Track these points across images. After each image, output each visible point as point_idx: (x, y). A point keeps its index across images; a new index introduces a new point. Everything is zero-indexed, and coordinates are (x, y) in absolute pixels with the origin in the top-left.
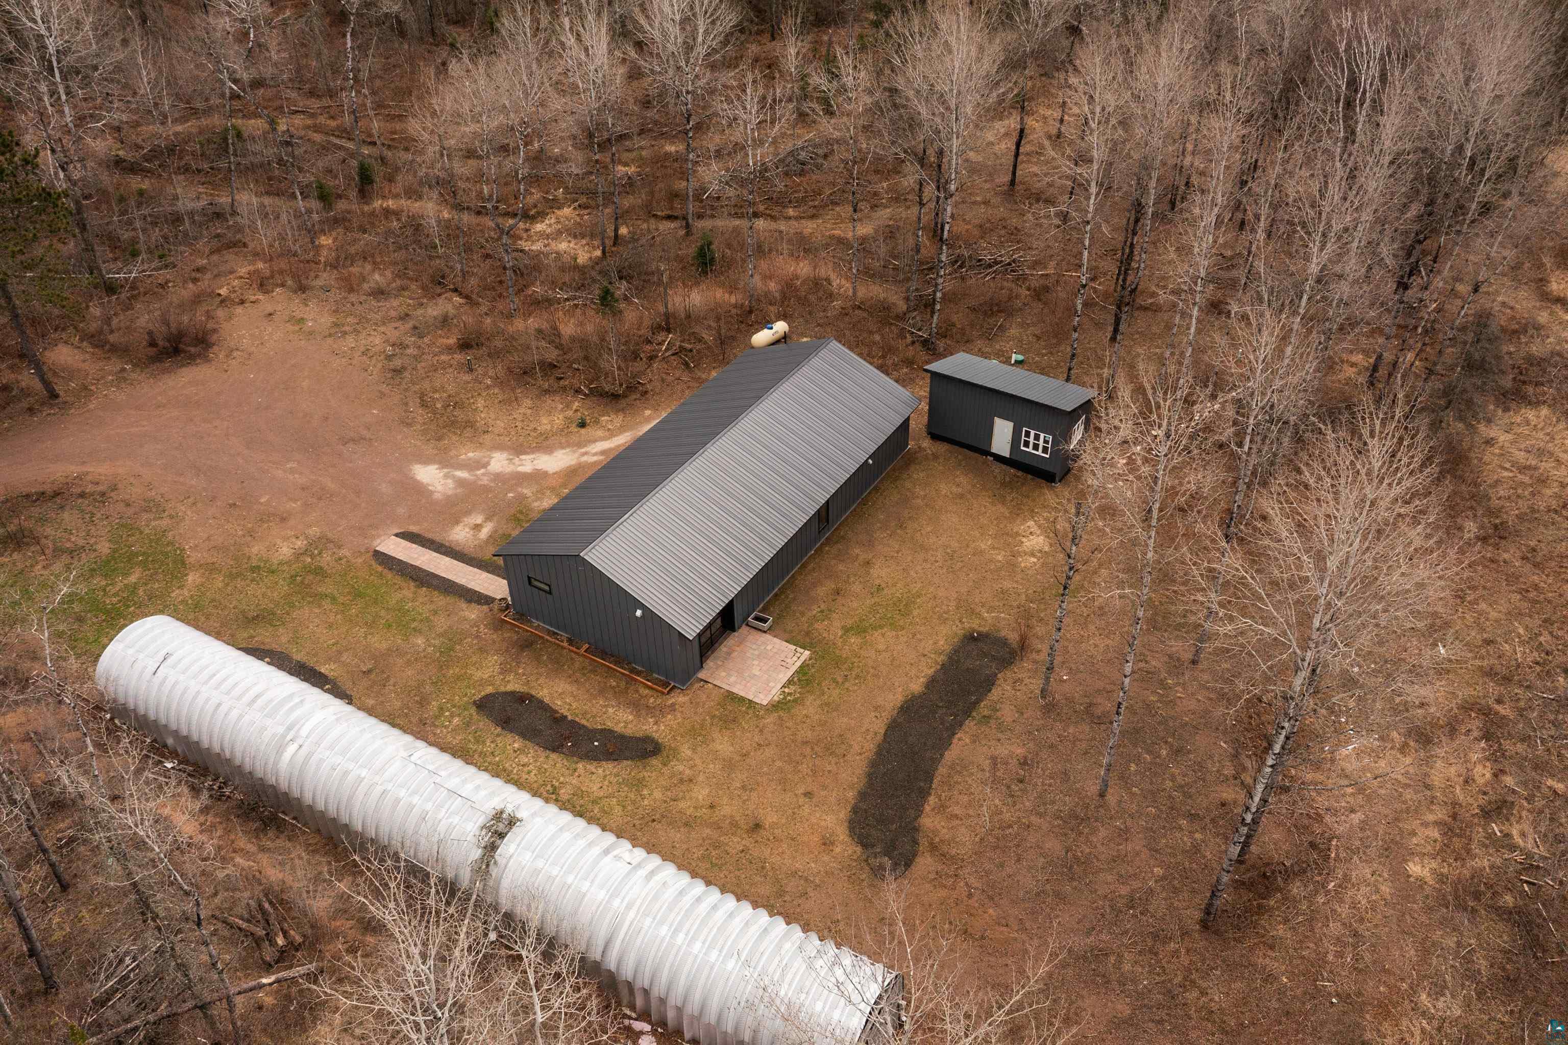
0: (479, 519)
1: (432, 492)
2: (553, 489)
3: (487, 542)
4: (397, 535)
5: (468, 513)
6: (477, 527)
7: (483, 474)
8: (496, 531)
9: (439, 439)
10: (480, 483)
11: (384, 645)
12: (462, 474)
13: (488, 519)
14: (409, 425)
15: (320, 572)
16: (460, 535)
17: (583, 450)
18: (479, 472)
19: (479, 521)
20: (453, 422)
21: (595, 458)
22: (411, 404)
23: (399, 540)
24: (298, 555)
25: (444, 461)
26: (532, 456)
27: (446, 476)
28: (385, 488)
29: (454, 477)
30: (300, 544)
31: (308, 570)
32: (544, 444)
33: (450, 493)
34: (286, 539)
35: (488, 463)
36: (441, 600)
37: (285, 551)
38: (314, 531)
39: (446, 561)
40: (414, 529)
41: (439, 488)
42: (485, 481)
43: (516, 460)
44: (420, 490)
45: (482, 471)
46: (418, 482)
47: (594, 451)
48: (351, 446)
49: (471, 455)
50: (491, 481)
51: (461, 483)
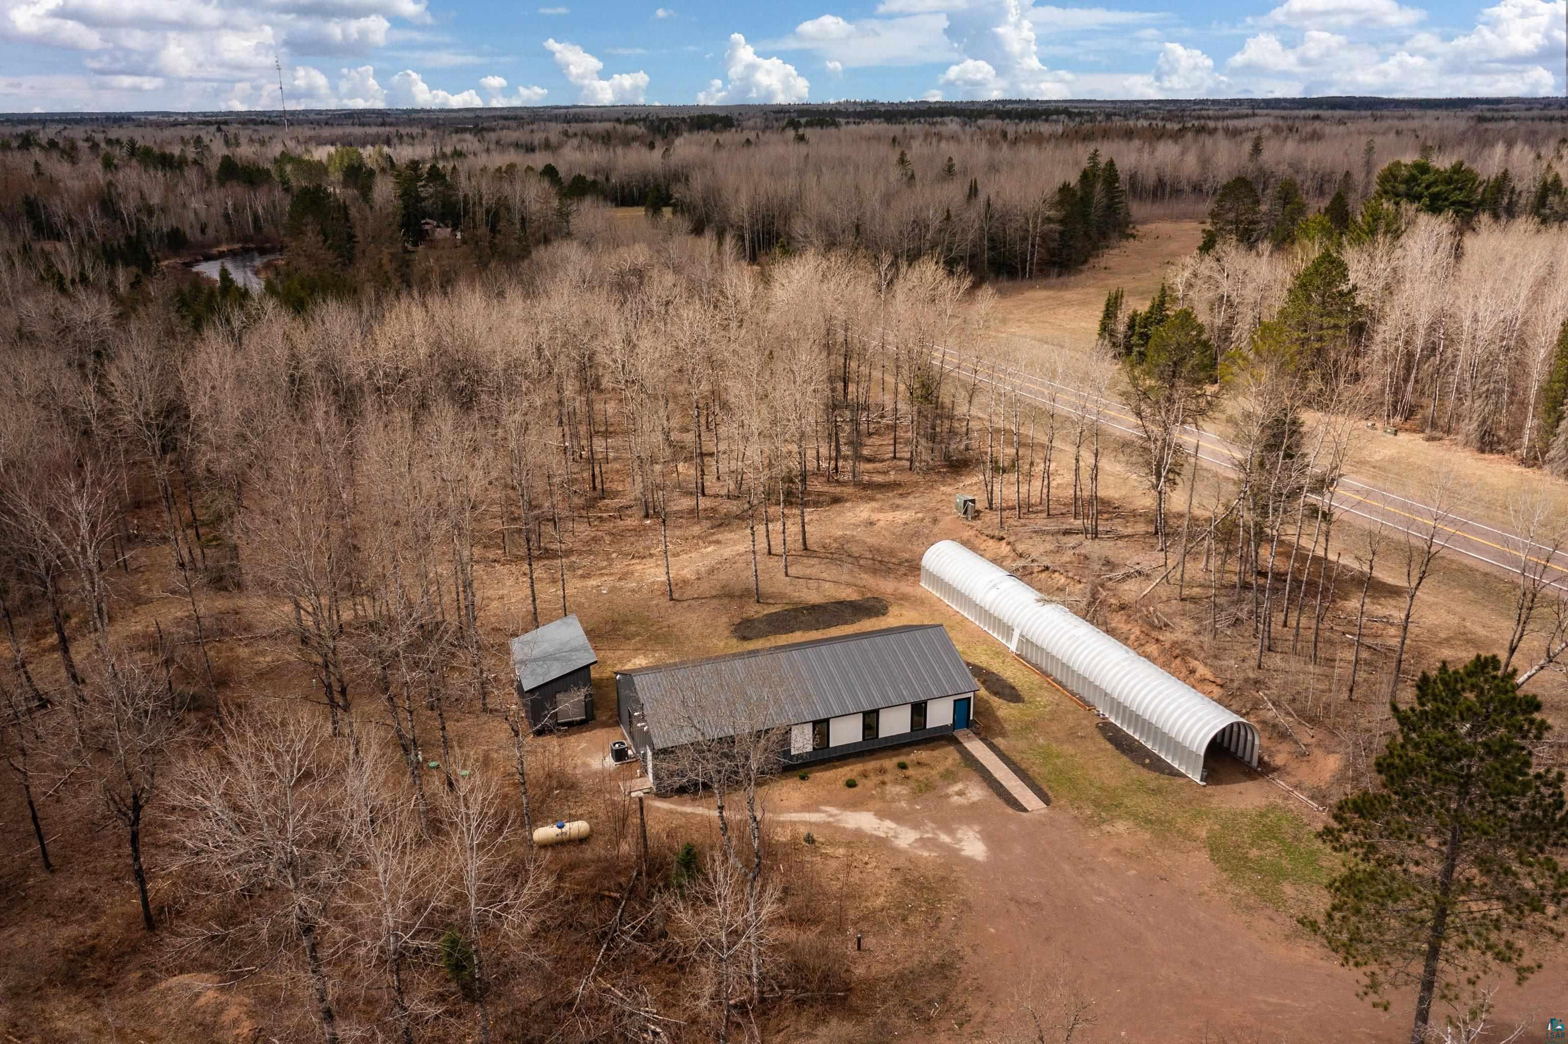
0: (955, 799)
1: (980, 832)
2: (883, 798)
3: (961, 780)
4: (1025, 810)
5: (960, 807)
6: (961, 793)
7: (927, 832)
8: (949, 784)
9: (943, 879)
10: (934, 825)
11: (1065, 747)
12: (945, 838)
13: (948, 796)
14: (964, 902)
15: (1097, 803)
16: (976, 793)
17: (831, 819)
18: (930, 835)
19: (956, 797)
20: (921, 889)
21: (828, 809)
22: (951, 925)
23: (1025, 805)
24: (1111, 821)
25: (953, 855)
26: (875, 833)
27: (960, 840)
28: (1018, 849)
29: (954, 838)
30: (1106, 828)
31: (1106, 809)
32: (857, 839)
33: (964, 827)
34: (1119, 835)
35: (916, 841)
36: (1017, 758)
37: (1121, 827)
38: (1093, 833)
39: (998, 775)
40: (1010, 811)
41: (971, 834)
42: (930, 825)
43: (891, 834)
44: (988, 838)
45: (926, 836)
46: (987, 845)
47: (823, 815)
48: (1034, 899)
49: (926, 854)
50: (925, 824)
51: (951, 832)
